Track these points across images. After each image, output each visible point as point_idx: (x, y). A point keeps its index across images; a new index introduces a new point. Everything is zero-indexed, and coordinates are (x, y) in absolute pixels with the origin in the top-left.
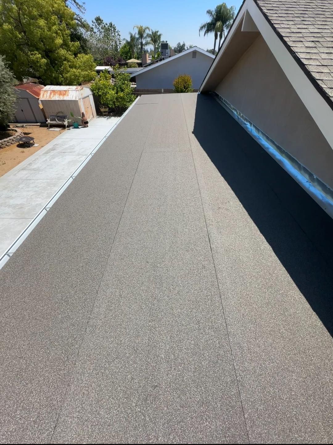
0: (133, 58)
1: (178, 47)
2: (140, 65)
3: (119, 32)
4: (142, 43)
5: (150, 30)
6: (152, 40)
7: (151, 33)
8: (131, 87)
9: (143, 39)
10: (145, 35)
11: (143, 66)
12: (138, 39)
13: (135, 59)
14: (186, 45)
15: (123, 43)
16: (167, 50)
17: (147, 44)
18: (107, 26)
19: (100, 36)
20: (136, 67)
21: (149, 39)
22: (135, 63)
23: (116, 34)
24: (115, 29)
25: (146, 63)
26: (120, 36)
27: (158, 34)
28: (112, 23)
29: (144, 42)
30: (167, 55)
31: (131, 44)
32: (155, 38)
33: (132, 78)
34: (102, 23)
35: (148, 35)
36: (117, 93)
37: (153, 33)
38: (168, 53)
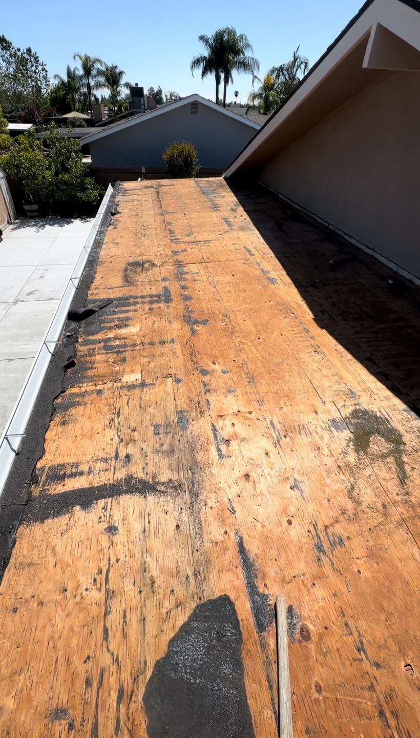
0: (75, 110)
1: (150, 94)
2: (90, 123)
3: (45, 65)
4: (88, 84)
5: (103, 65)
6: (108, 80)
7: (103, 69)
8: (83, 163)
9: (90, 78)
10: (94, 72)
11: (96, 125)
12: (81, 77)
13: (78, 111)
14: (163, 92)
15: (54, 82)
16: (142, 99)
17: (99, 86)
18: (19, 54)
19: (7, 70)
20: (84, 127)
21: (102, 79)
22: (80, 119)
23: (40, 68)
24: (36, 59)
25: (102, 121)
26: (46, 71)
27: (118, 71)
28: (31, 49)
29: (92, 84)
30: (143, 107)
31: (69, 86)
32: (113, 78)
33: (83, 146)
34: (9, 46)
35: (100, 73)
36: (57, 174)
37: (107, 69)
38: (144, 105)
